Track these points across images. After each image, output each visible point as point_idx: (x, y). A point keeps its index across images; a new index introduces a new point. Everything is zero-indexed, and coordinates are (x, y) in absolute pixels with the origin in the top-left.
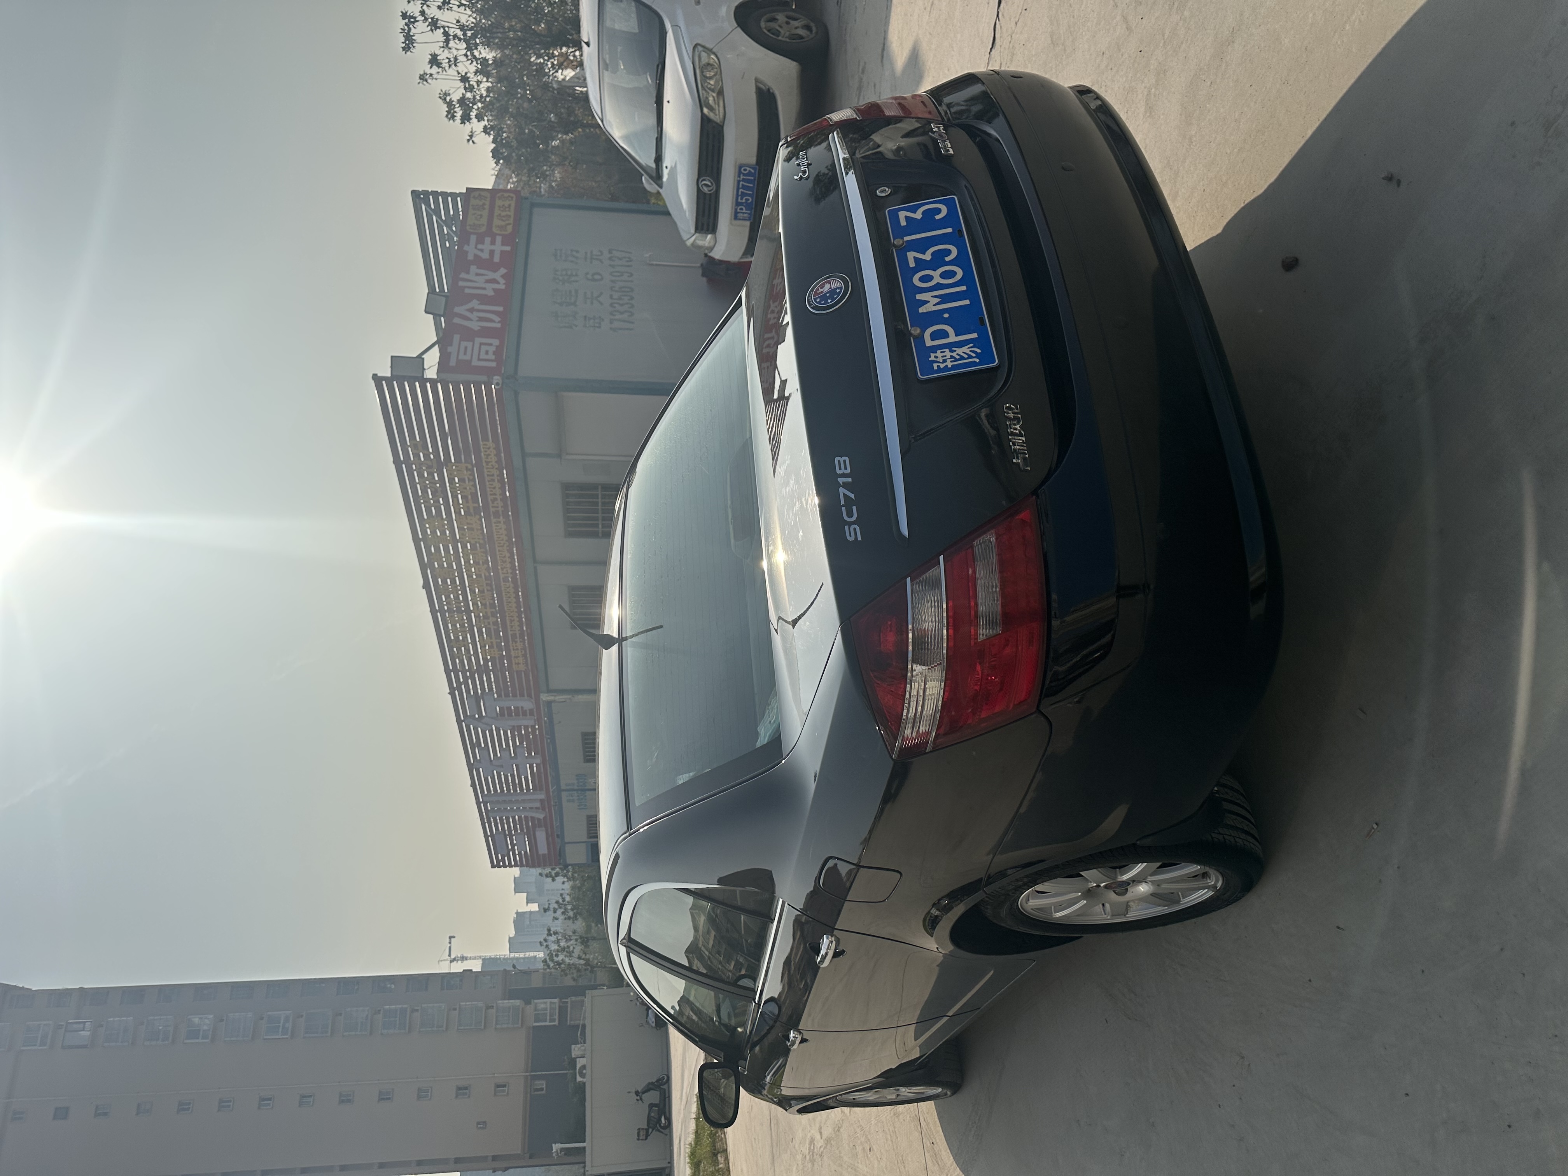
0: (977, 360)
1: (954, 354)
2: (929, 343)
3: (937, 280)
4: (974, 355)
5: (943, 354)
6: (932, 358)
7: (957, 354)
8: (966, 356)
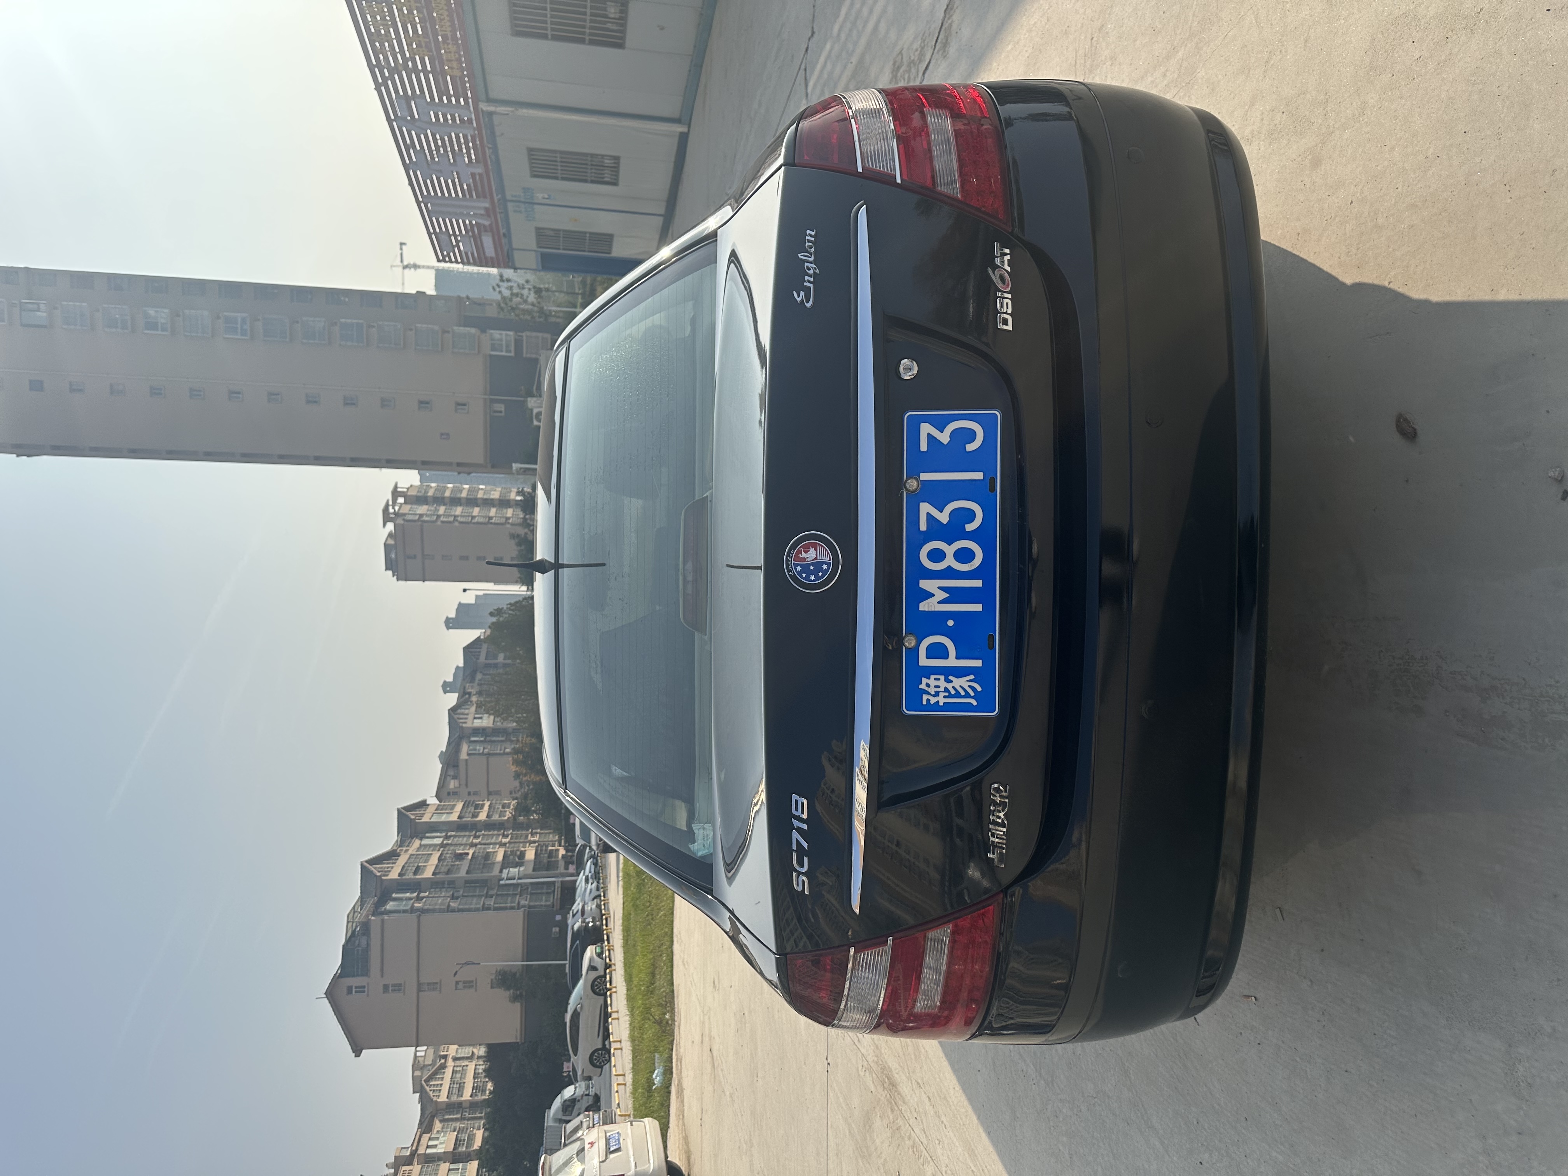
0: (975, 703)
1: (949, 686)
2: (924, 661)
3: (949, 561)
4: (972, 694)
5: (937, 683)
6: (923, 686)
7: (953, 687)
8: (963, 693)
